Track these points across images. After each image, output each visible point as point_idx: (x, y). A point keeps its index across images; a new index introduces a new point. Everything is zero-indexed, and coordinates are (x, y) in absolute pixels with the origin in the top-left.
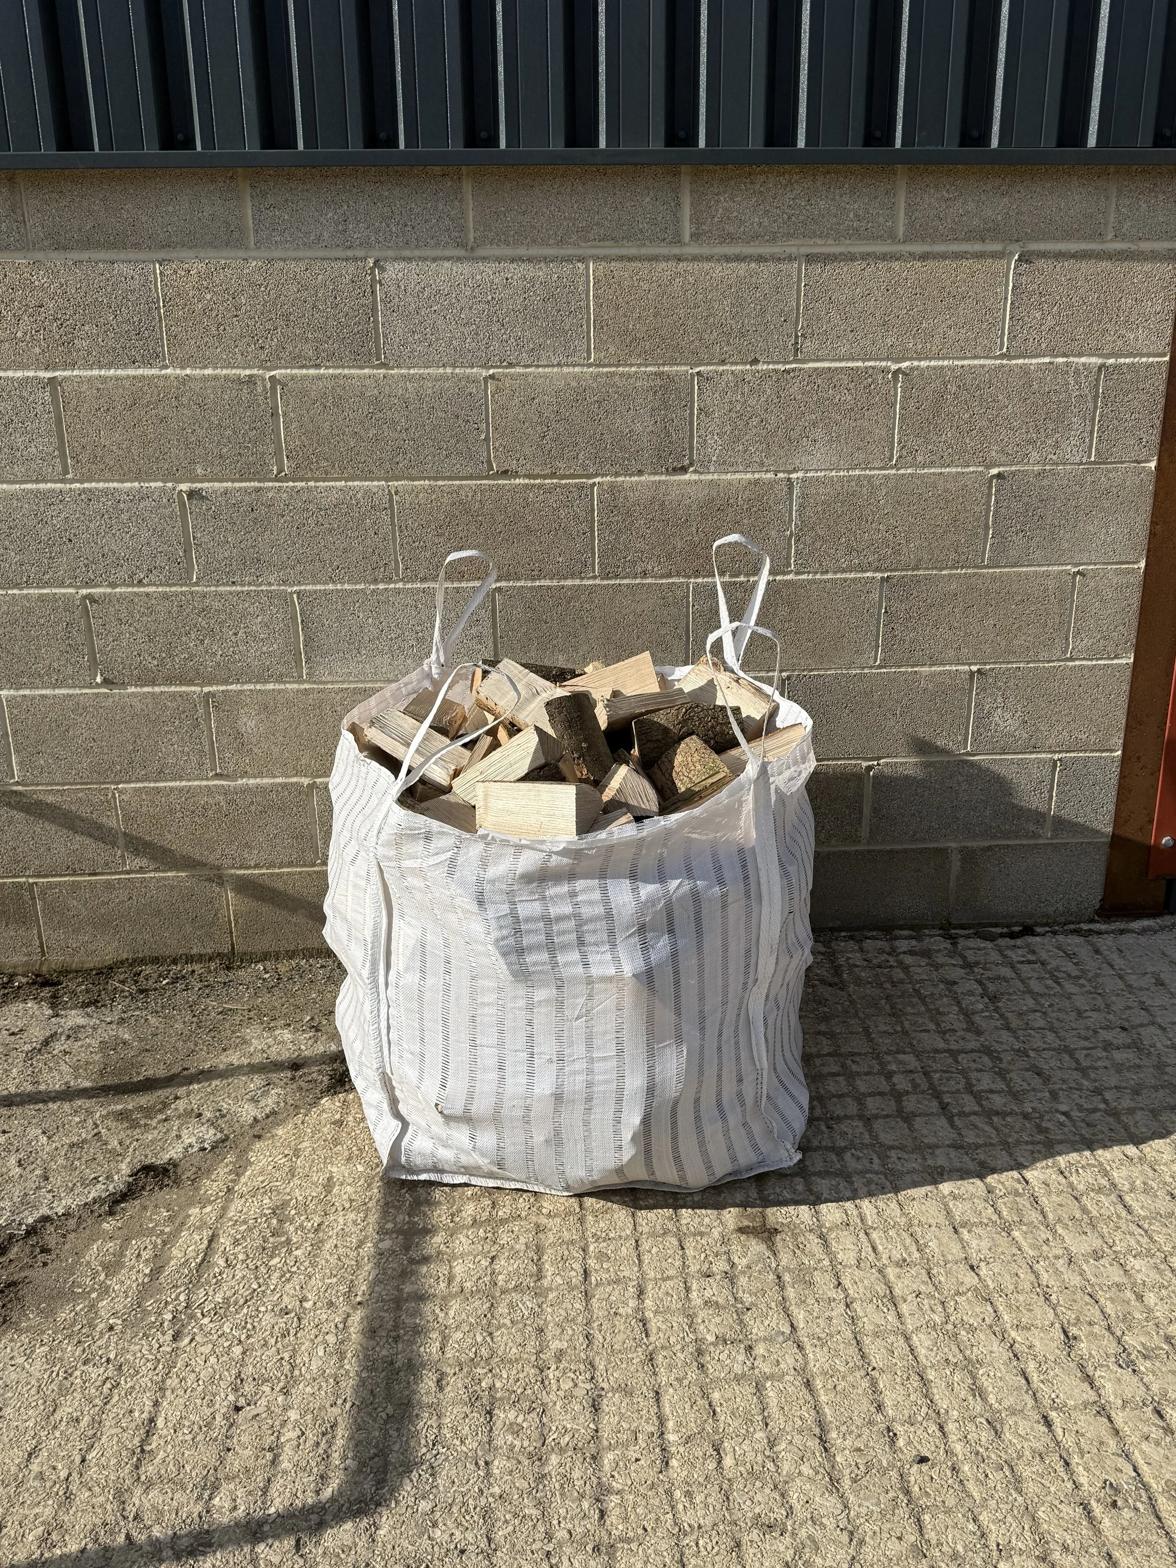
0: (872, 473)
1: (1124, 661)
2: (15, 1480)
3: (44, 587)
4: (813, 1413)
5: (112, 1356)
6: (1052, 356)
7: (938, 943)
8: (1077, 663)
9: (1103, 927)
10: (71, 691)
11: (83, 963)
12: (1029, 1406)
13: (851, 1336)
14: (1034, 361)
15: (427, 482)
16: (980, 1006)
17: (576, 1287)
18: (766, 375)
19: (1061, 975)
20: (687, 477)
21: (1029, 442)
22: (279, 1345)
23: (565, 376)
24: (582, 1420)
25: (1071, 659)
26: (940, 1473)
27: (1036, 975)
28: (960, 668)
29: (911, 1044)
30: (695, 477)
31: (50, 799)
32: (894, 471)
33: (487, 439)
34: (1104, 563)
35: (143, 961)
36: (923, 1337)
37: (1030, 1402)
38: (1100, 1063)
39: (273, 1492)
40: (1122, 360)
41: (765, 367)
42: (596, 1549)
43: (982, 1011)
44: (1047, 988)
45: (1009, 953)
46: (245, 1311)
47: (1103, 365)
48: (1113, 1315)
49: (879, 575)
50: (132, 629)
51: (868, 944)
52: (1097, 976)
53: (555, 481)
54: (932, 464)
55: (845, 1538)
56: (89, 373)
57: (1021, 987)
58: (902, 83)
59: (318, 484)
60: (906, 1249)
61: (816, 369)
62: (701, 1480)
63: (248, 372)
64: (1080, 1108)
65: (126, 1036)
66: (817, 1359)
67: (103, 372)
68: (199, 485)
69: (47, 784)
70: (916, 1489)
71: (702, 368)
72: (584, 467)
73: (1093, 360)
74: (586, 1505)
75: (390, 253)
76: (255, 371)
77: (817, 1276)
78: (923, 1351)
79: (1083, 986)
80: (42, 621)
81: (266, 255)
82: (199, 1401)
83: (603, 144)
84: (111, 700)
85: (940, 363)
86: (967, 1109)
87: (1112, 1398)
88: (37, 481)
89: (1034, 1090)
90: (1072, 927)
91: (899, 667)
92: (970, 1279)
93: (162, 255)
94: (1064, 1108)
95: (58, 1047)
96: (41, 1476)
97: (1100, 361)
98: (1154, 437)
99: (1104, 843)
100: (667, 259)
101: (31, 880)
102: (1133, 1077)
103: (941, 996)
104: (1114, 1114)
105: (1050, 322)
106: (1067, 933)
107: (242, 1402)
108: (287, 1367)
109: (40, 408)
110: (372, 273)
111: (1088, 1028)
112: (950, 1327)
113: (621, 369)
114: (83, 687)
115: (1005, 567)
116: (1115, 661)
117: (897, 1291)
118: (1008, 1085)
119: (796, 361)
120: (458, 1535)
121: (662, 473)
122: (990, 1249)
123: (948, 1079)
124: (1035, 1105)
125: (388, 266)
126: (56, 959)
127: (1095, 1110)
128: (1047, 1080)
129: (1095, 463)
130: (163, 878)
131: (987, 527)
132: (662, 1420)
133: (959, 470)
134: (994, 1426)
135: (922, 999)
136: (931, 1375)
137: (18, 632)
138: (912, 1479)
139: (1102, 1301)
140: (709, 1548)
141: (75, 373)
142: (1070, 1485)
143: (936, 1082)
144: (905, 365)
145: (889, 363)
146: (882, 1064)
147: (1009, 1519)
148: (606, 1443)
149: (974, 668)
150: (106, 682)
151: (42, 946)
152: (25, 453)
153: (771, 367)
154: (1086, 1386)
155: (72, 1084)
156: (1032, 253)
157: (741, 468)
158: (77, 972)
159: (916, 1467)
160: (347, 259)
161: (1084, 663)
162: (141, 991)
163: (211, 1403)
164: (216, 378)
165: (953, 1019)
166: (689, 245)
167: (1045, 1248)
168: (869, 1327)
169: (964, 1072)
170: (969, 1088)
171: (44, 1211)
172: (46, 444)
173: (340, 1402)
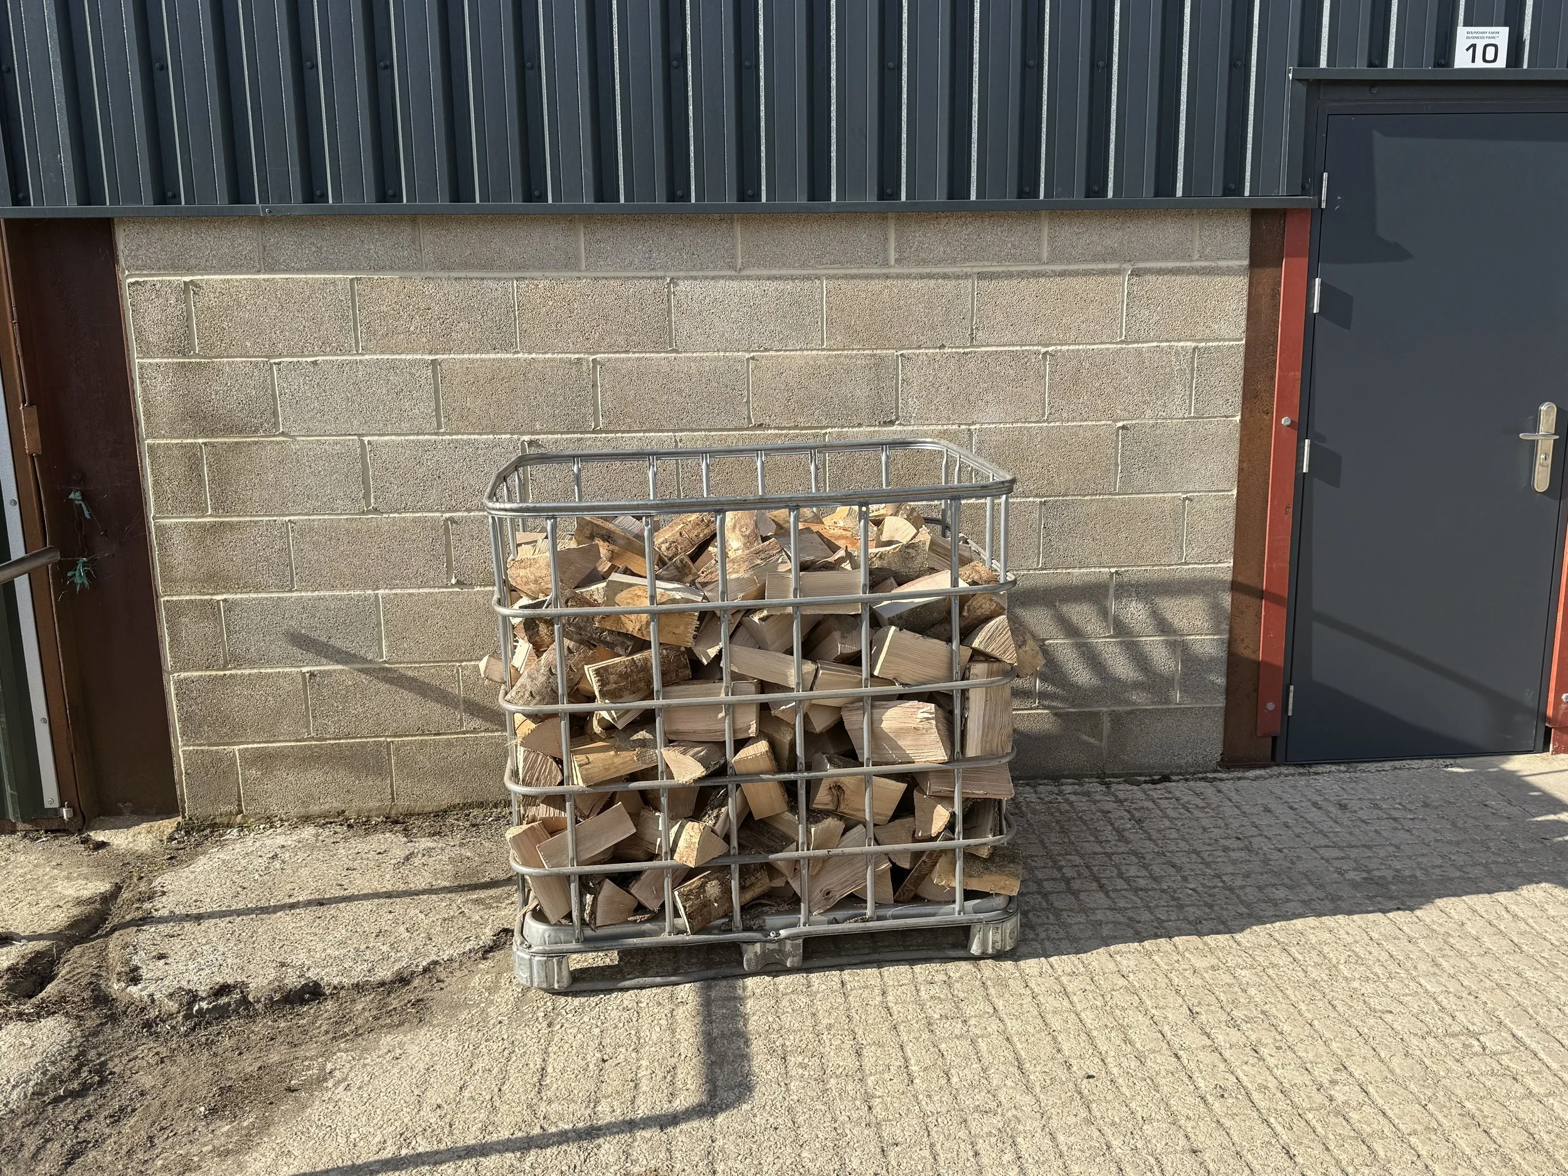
0: (1030, 425)
1: (1226, 565)
2: (455, 1100)
3: (417, 512)
4: (1012, 1054)
5: (505, 1037)
6: (1158, 341)
7: (1095, 787)
8: (1191, 566)
9: (1224, 776)
10: (431, 590)
11: (424, 807)
12: (1164, 1048)
13: (1037, 1013)
14: (1145, 345)
15: (703, 433)
16: (1129, 826)
17: (837, 991)
18: (951, 356)
19: (1191, 806)
20: (894, 428)
21: (1144, 403)
22: (626, 1027)
23: (805, 357)
24: (850, 1060)
25: (1186, 563)
26: (1102, 1083)
27: (1171, 806)
28: (1102, 570)
29: (1077, 850)
30: (900, 428)
31: (410, 673)
32: (1046, 424)
33: (748, 402)
34: (1206, 491)
35: (471, 806)
36: (1088, 1014)
37: (1165, 1046)
38: (1219, 859)
39: (638, 1102)
40: (1210, 344)
41: (950, 350)
42: (868, 1125)
43: (1130, 829)
44: (1180, 814)
45: (1151, 793)
46: (597, 1009)
47: (1197, 347)
48: (1225, 1000)
49: (1038, 500)
50: (481, 543)
51: (1041, 788)
52: (1219, 806)
53: (797, 431)
54: (1074, 419)
55: (1038, 1116)
56: (462, 356)
57: (1160, 814)
58: (1043, 156)
59: (623, 435)
60: (1075, 966)
61: (986, 352)
62: (937, 1089)
63: (577, 356)
64: (1204, 886)
65: (468, 854)
66: (1012, 1026)
67: (471, 356)
68: (537, 437)
69: (407, 663)
70: (1086, 1091)
71: (904, 352)
72: (818, 421)
73: (1189, 344)
74: (858, 1103)
75: (682, 274)
76: (582, 356)
77: (1011, 982)
78: (1089, 1021)
79: (1208, 812)
80: (414, 537)
81: (593, 274)
82: (575, 1058)
83: (834, 199)
84: (461, 597)
85: (1077, 347)
86: (1118, 888)
87: (1222, 1044)
88: (418, 434)
89: (1169, 875)
90: (1200, 775)
91: (1056, 569)
92: (1122, 982)
93: (517, 275)
94: (1192, 886)
95: (417, 861)
96: (472, 1098)
97: (1194, 344)
98: (1238, 400)
99: (1220, 707)
100: (878, 277)
101: (389, 740)
102: (1245, 867)
103: (1098, 820)
104: (1231, 889)
105: (1156, 318)
106: (1196, 780)
107: (606, 1057)
108: (635, 1039)
109: (423, 382)
110: (669, 287)
111: (1211, 839)
112: (1108, 1008)
113: (846, 352)
114: (441, 587)
115: (1132, 494)
116: (1219, 565)
117: (1069, 989)
118: (1150, 873)
119: (972, 346)
120: (771, 1120)
121: (876, 426)
122: (1136, 966)
123: (1104, 870)
124: (1169, 884)
125: (681, 283)
126: (403, 804)
127: (1214, 887)
128: (1179, 869)
129: (1194, 417)
130: (491, 737)
131: (1117, 465)
132: (906, 1060)
133: (1094, 423)
134: (1141, 1059)
135: (1085, 823)
136: (1095, 1033)
137: (395, 546)
138: (1083, 1087)
139: (1217, 993)
140: (945, 1122)
141: (452, 356)
142: (1192, 1087)
143: (1095, 872)
144: (1050, 349)
145: (1040, 348)
146: (1055, 862)
147: (1150, 1104)
148: (868, 1072)
149: (1113, 570)
150: (459, 583)
151: (392, 794)
152: (410, 413)
153: (954, 350)
154: (1205, 1037)
155: (434, 883)
156: (1139, 269)
157: (934, 422)
158: (418, 815)
159: (1085, 1080)
160: (651, 278)
161: (1196, 566)
162: (473, 825)
163: (584, 1059)
164: (553, 360)
165: (1108, 833)
166: (894, 267)
167: (1176, 964)
168: (1050, 1008)
169: (1117, 866)
170: (1121, 875)
171: (434, 958)
172: (426, 407)
173: (676, 1055)
